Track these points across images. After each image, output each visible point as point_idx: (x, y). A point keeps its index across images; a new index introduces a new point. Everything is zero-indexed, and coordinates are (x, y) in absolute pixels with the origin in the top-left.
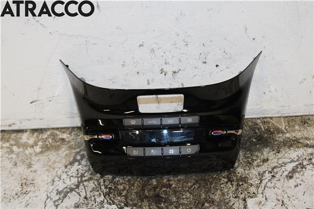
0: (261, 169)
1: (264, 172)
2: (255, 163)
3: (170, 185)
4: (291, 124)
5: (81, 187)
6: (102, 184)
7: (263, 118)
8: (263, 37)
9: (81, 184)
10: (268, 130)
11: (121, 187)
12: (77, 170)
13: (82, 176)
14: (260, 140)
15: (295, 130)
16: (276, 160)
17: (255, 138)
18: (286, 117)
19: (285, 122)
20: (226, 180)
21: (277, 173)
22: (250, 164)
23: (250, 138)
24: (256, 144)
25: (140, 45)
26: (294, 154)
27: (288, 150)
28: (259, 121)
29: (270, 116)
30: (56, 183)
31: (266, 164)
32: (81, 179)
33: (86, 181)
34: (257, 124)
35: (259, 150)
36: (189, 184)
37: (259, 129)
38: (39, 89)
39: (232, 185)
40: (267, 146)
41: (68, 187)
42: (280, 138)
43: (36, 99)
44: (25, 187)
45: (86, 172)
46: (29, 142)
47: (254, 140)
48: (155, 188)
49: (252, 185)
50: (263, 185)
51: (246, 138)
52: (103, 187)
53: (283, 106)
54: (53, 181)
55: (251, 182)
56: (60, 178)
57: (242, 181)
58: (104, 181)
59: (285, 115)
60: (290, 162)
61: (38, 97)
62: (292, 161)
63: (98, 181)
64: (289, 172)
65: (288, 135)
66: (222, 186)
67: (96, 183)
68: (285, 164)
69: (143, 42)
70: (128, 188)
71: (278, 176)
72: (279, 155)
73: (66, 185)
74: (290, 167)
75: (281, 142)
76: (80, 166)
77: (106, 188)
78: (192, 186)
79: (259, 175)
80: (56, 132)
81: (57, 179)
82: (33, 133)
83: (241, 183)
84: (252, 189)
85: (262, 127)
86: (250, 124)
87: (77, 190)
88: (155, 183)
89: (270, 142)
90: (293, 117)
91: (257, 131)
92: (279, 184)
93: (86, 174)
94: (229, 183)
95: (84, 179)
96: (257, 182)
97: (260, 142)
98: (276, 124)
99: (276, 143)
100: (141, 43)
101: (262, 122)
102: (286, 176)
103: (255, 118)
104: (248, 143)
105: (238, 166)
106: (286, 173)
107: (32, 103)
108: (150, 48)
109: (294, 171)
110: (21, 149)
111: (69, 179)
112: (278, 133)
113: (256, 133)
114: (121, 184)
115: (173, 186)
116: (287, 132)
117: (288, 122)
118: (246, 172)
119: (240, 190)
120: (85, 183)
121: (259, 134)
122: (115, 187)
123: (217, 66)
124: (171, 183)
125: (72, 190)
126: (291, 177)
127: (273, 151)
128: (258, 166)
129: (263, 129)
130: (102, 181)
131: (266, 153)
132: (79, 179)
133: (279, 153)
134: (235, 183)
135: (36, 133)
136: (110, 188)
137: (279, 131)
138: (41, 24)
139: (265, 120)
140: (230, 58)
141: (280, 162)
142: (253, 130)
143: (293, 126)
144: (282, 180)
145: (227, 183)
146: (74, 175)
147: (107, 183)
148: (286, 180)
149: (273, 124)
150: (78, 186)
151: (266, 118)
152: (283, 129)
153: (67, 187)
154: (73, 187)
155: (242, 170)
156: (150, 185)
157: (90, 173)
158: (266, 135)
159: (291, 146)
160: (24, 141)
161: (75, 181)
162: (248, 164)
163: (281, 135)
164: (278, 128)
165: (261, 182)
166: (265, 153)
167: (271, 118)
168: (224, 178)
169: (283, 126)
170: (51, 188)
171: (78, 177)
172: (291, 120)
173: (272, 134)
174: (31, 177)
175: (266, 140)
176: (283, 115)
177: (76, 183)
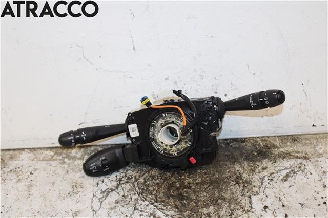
0: (261, 175)
1: (265, 177)
2: (257, 170)
3: (190, 187)
4: (284, 141)
5: (120, 188)
6: (136, 186)
7: (262, 137)
8: (262, 72)
9: (120, 186)
10: (266, 146)
11: (151, 189)
12: (116, 176)
13: (120, 180)
14: (260, 153)
15: (287, 146)
16: (273, 168)
17: (256, 152)
18: (280, 136)
19: (279, 140)
20: (234, 183)
21: (274, 177)
22: (253, 171)
23: (252, 152)
24: (256, 156)
25: (166, 79)
26: (287, 163)
27: (282, 160)
28: (258, 139)
29: (267, 135)
30: (100, 185)
31: (265, 171)
32: (120, 182)
33: (123, 183)
34: (257, 142)
35: (259, 161)
36: (206, 186)
37: (259, 145)
38: (86, 113)
39: (239, 186)
40: (265, 158)
41: (110, 188)
42: (276, 151)
43: (83, 122)
44: (75, 188)
45: (123, 177)
46: (77, 155)
47: (256, 154)
48: (178, 189)
49: (255, 186)
50: (264, 186)
51: (249, 152)
52: (137, 189)
53: (277, 128)
54: (98, 184)
55: (254, 184)
56: (103, 182)
57: (247, 183)
58: (138, 184)
59: (280, 135)
60: (284, 170)
61: (85, 121)
62: (286, 169)
63: (133, 183)
64: (284, 177)
65: (281, 150)
66: (231, 187)
67: (131, 185)
68: (281, 171)
69: (168, 76)
70: (157, 189)
71: (275, 179)
72: (275, 164)
73: (107, 187)
74: (284, 173)
75: (276, 155)
76: (118, 173)
77: (139, 189)
78: (207, 188)
79: (260, 179)
80: (98, 148)
81: (100, 182)
82: (81, 149)
83: (246, 185)
84: (255, 189)
85: (261, 144)
86: (252, 141)
87: (117, 190)
88: (178, 186)
89: (268, 155)
90: (285, 136)
91: (257, 147)
92: (276, 186)
93: (123, 179)
94: (237, 185)
95: (121, 182)
96: (259, 184)
97: (260, 155)
98: (272, 142)
99: (272, 155)
100: (166, 77)
101: (261, 140)
102: (282, 180)
103: (255, 137)
104: (251, 156)
105: (244, 172)
106: (281, 177)
107: (80, 125)
108: (174, 81)
109: (287, 176)
110: (71, 161)
111: (110, 183)
112: (274, 148)
113: (257, 148)
114: (151, 186)
115: (193, 187)
116: (281, 147)
117: (282, 140)
118: (250, 177)
119: (246, 190)
120: (123, 185)
121: (259, 149)
122: (147, 188)
123: (226, 95)
124: (191, 185)
125: (112, 190)
126: (286, 180)
127: (271, 161)
128: (259, 172)
129: (262, 146)
130: (136, 183)
131: (266, 162)
132: (118, 182)
133: (275, 162)
134: (242, 185)
135: (82, 149)
136: (143, 189)
137: (275, 147)
138: (89, 62)
139: (263, 139)
140: (236, 89)
141: (277, 169)
142: (254, 146)
143: (286, 143)
144: (279, 183)
145: (235, 185)
146: (114, 179)
147: (140, 185)
148: (282, 183)
149: (270, 142)
150: (117, 188)
151: (264, 137)
152: (278, 145)
153: (108, 189)
154: (113, 188)
155: (247, 175)
156: (174, 187)
157: (126, 178)
158: (264, 150)
159: (285, 157)
160: (73, 155)
161: (115, 184)
162: (252, 171)
163: (276, 150)
164: (273, 145)
165: (262, 184)
166: (264, 163)
167: (268, 137)
168: (233, 181)
169: (277, 143)
170: (96, 189)
171: (117, 181)
172: (284, 138)
173: (269, 149)
174: (79, 182)
175: (265, 153)
176: (277, 135)
177: (116, 186)
